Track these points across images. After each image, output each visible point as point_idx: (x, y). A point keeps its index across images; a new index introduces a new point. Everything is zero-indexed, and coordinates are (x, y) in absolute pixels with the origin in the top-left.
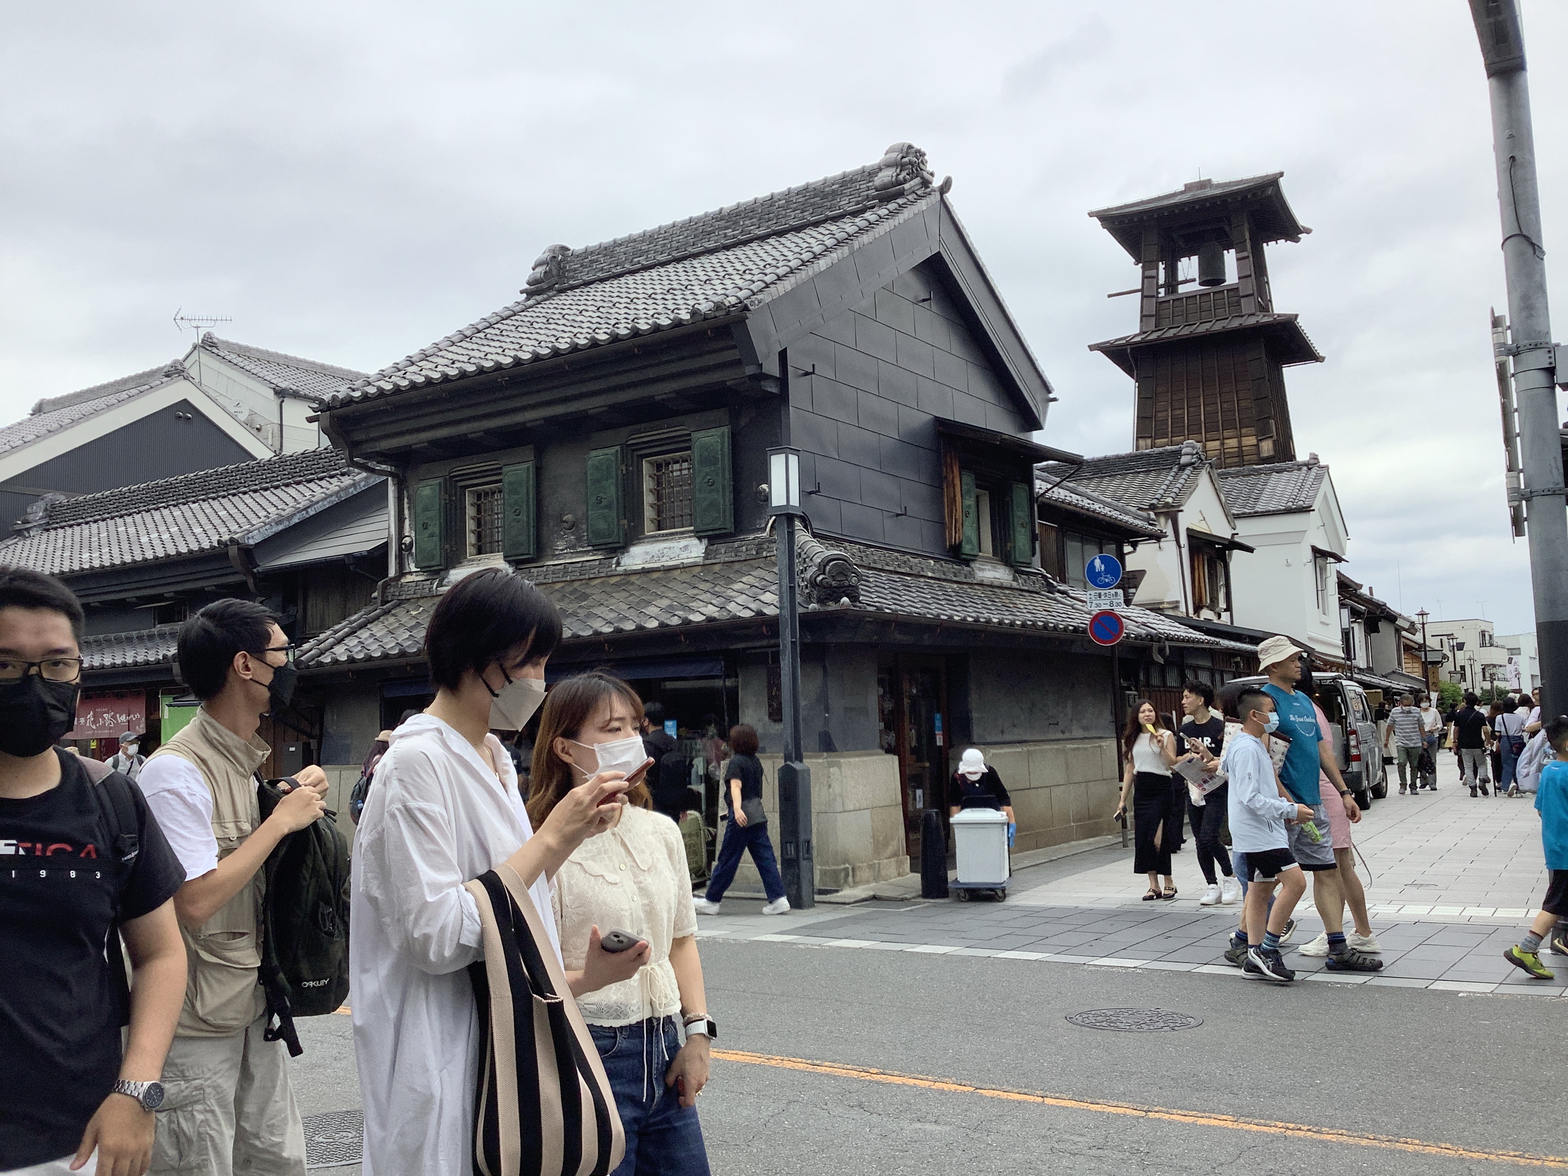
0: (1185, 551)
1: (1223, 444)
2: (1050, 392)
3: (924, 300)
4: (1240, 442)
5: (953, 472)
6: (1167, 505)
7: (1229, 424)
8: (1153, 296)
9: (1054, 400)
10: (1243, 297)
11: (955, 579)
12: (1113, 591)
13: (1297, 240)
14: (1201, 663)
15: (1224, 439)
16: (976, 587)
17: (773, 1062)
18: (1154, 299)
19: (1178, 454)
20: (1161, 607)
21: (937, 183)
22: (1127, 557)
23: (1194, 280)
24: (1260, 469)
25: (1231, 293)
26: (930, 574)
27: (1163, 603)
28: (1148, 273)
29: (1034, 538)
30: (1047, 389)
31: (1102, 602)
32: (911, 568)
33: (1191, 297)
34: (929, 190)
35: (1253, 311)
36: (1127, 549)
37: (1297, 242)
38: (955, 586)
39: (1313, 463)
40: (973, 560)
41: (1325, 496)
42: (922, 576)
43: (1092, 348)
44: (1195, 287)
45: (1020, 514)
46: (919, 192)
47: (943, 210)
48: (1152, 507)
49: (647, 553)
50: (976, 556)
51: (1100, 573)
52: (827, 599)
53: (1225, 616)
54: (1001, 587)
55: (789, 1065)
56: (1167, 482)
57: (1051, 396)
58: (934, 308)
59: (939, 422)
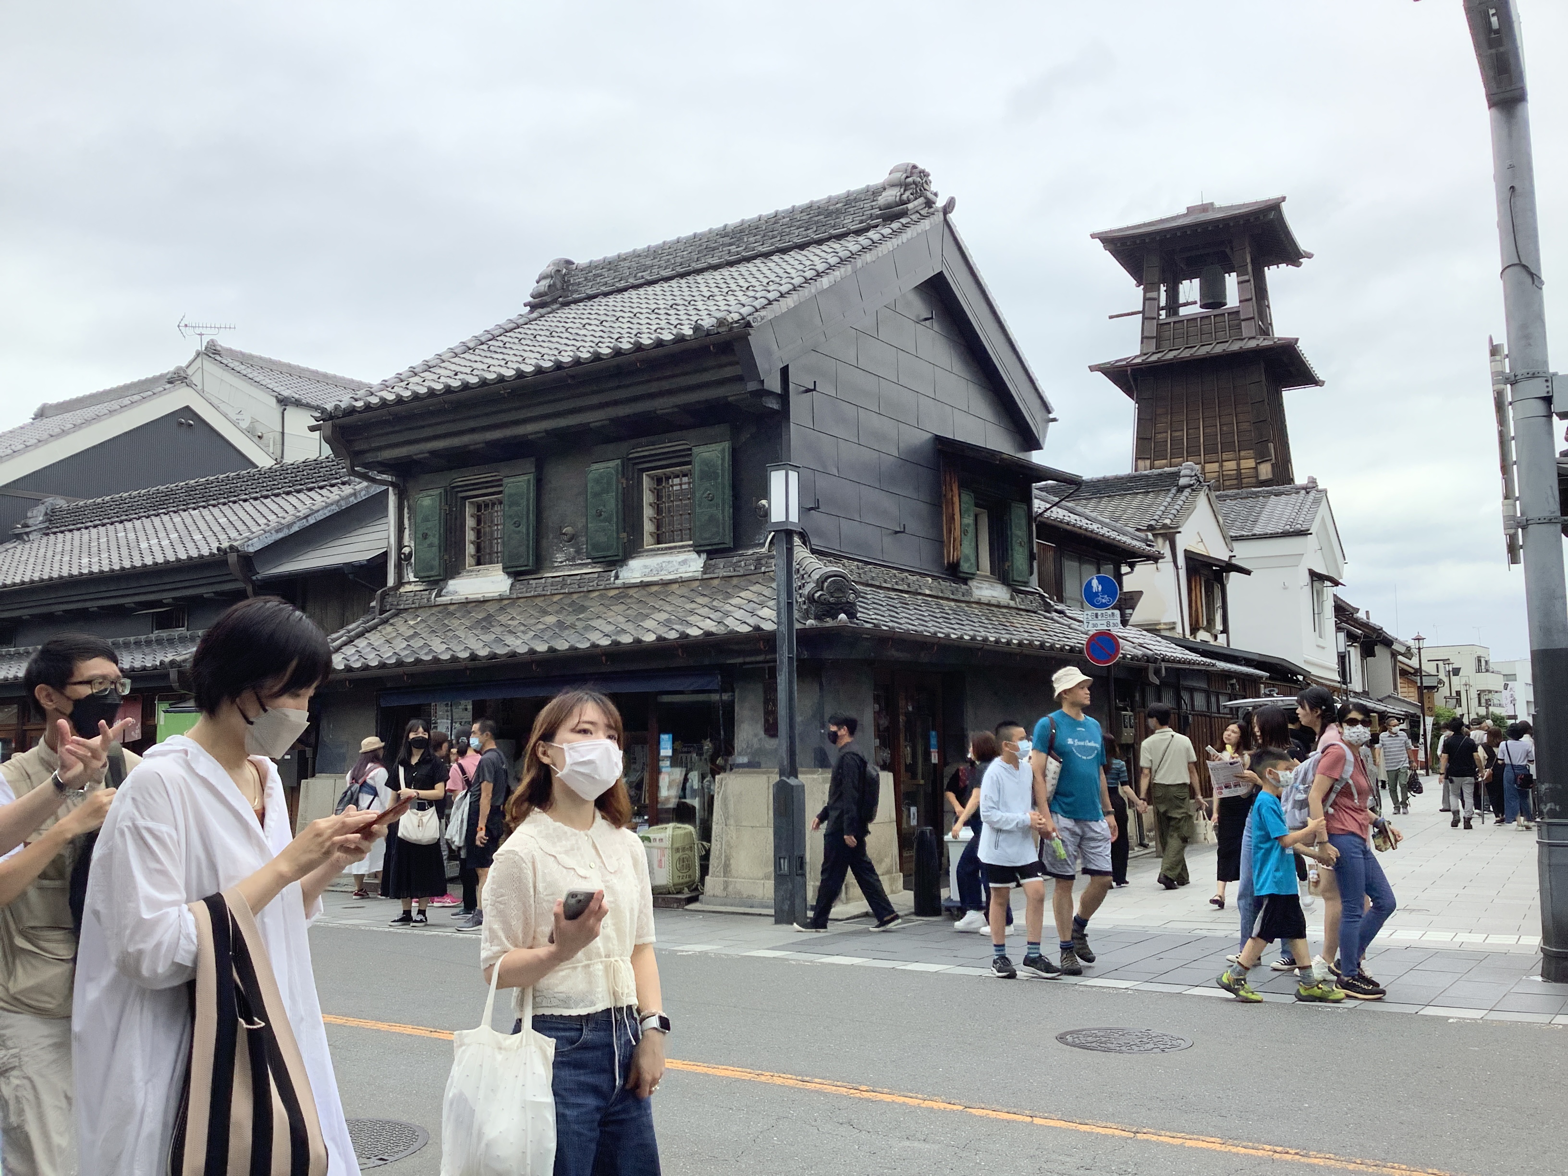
0: (1183, 573)
1: (1221, 466)
2: (1049, 412)
3: (926, 319)
4: (1238, 465)
5: (952, 490)
6: (1165, 526)
7: (1228, 446)
8: (1154, 318)
9: (1054, 420)
10: (1243, 320)
11: (952, 597)
12: (1110, 612)
13: (1298, 265)
14: (1196, 684)
15: (1223, 461)
16: (974, 606)
17: (763, 1078)
18: (1155, 321)
19: (1176, 475)
20: (1158, 627)
21: (940, 203)
22: (1124, 578)
23: (1195, 303)
24: (1258, 492)
25: (1231, 317)
26: (927, 592)
27: (1160, 624)
28: (1149, 295)
29: (1032, 557)
30: (1047, 409)
31: (1099, 622)
32: (909, 585)
33: (1192, 320)
34: (932, 210)
35: (1253, 335)
36: (1125, 569)
37: (1298, 266)
38: (953, 604)
39: (1311, 487)
40: (971, 579)
41: (1323, 518)
42: (920, 594)
43: (1092, 369)
44: (1196, 309)
45: (1018, 532)
46: (922, 212)
47: (946, 230)
48: (1150, 528)
49: (646, 567)
50: (973, 574)
51: (1097, 593)
52: (824, 615)
53: (1222, 639)
54: (998, 606)
55: (778, 1081)
56: (1165, 504)
57: (1051, 416)
58: (936, 327)
59: (938, 440)
